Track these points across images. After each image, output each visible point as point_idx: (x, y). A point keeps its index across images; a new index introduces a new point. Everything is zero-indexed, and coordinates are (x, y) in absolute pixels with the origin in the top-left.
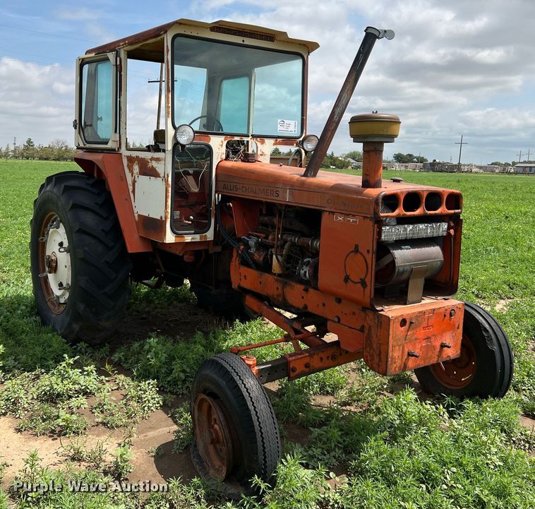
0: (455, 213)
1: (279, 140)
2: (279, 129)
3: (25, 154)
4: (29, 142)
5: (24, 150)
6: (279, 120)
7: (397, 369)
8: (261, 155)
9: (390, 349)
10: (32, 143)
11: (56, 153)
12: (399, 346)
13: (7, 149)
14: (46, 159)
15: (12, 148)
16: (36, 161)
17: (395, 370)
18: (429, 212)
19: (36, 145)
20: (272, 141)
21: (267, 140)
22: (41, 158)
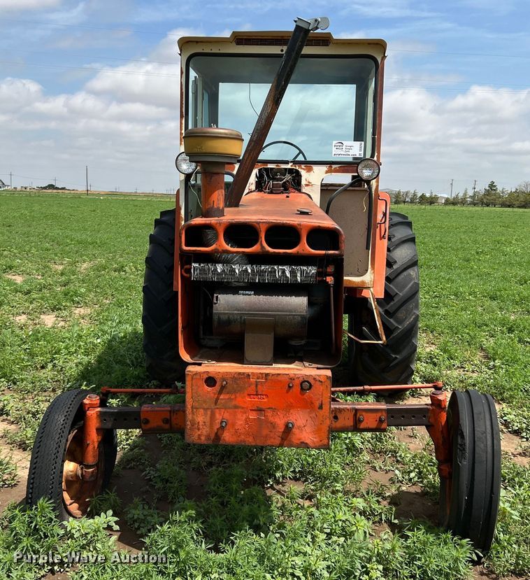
0: (325, 254)
1: (334, 166)
2: (334, 153)
3: (485, 201)
4: (492, 185)
5: (484, 195)
6: (334, 142)
7: (203, 438)
8: (307, 185)
9: (189, 410)
10: (495, 186)
11: (522, 199)
12: (205, 410)
13: (465, 194)
14: (509, 206)
15: (471, 193)
16: (498, 209)
17: (199, 438)
18: (271, 250)
19: (499, 189)
20: (325, 168)
21: (315, 168)
22: (503, 205)
